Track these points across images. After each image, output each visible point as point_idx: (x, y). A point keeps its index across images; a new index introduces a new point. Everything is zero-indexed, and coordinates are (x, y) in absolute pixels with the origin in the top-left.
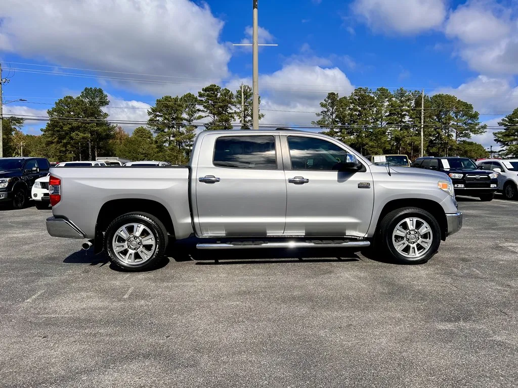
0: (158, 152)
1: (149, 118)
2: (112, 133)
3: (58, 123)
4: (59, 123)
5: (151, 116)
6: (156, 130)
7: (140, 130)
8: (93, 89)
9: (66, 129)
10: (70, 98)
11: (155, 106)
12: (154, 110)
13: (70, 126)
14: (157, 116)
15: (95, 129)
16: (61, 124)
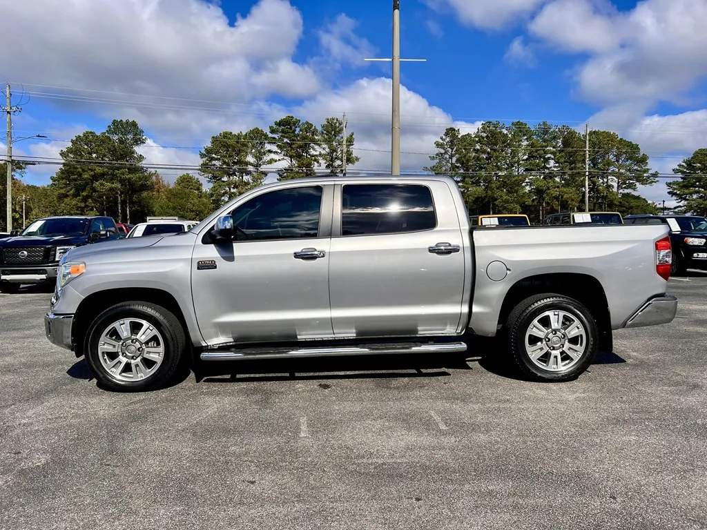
1: (201, 161)
2: (149, 182)
3: (75, 168)
5: (204, 159)
6: (211, 179)
7: (184, 179)
8: (125, 121)
9: (86, 176)
10: (92, 134)
11: (210, 145)
12: (209, 151)
13: (92, 173)
14: (213, 159)
15: (127, 177)
16: (80, 170)
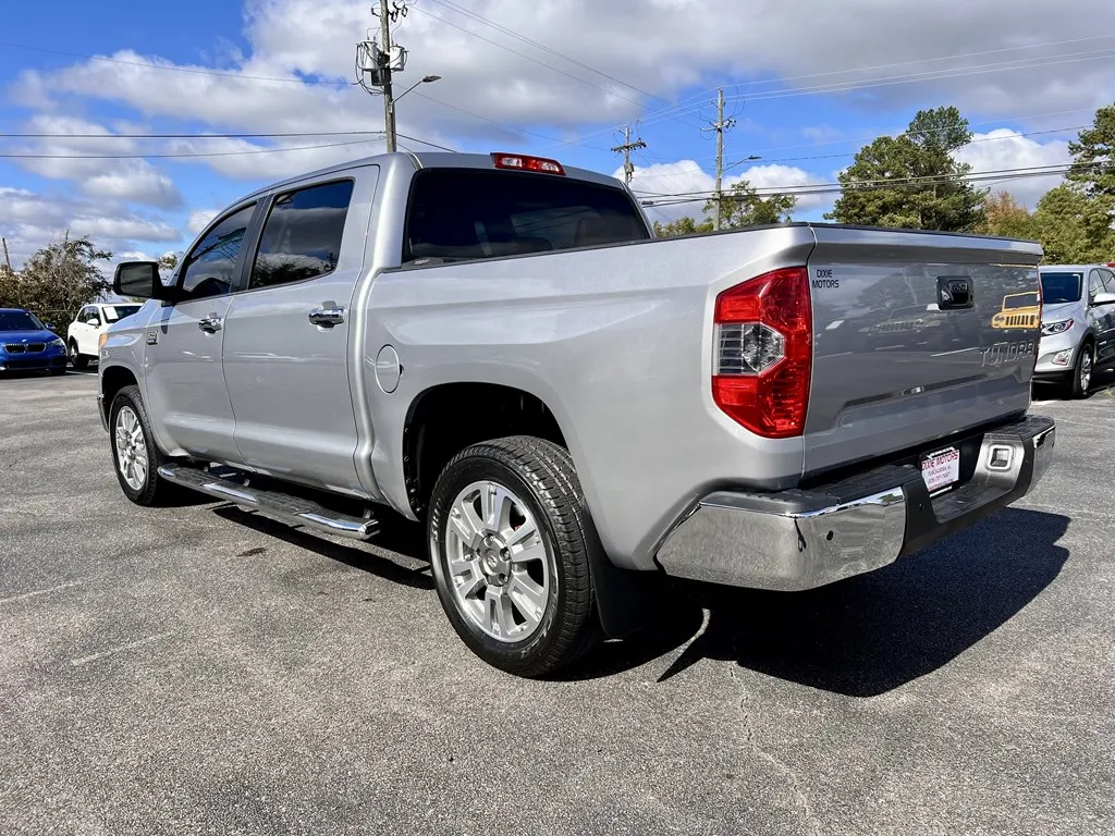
0: (1089, 247)
1: (1071, 160)
2: (976, 208)
3: (856, 198)
4: (859, 197)
5: (1078, 156)
6: (1092, 190)
7: (1055, 196)
8: (936, 110)
9: (871, 209)
10: (887, 141)
11: (1091, 128)
12: (1088, 139)
13: (880, 203)
14: (1094, 153)
15: (932, 203)
16: (862, 200)
